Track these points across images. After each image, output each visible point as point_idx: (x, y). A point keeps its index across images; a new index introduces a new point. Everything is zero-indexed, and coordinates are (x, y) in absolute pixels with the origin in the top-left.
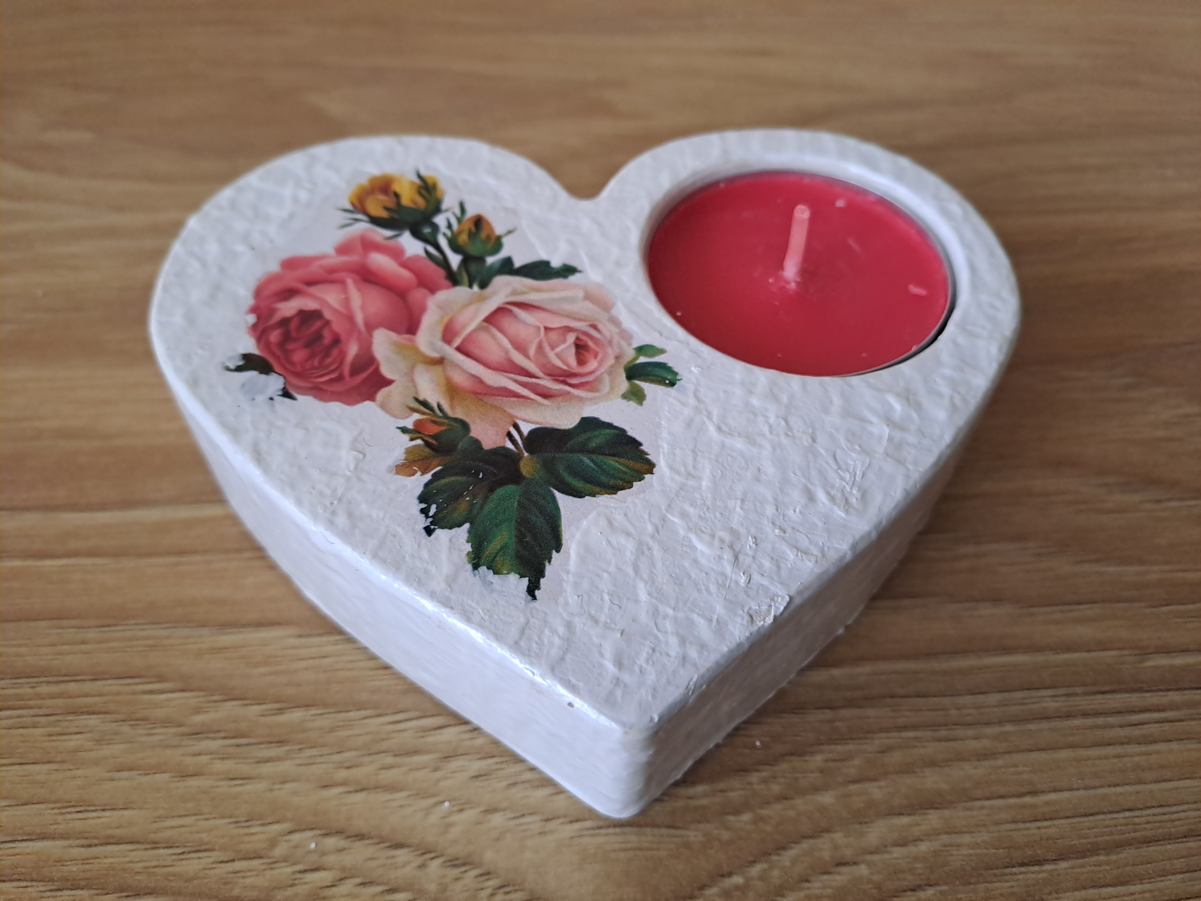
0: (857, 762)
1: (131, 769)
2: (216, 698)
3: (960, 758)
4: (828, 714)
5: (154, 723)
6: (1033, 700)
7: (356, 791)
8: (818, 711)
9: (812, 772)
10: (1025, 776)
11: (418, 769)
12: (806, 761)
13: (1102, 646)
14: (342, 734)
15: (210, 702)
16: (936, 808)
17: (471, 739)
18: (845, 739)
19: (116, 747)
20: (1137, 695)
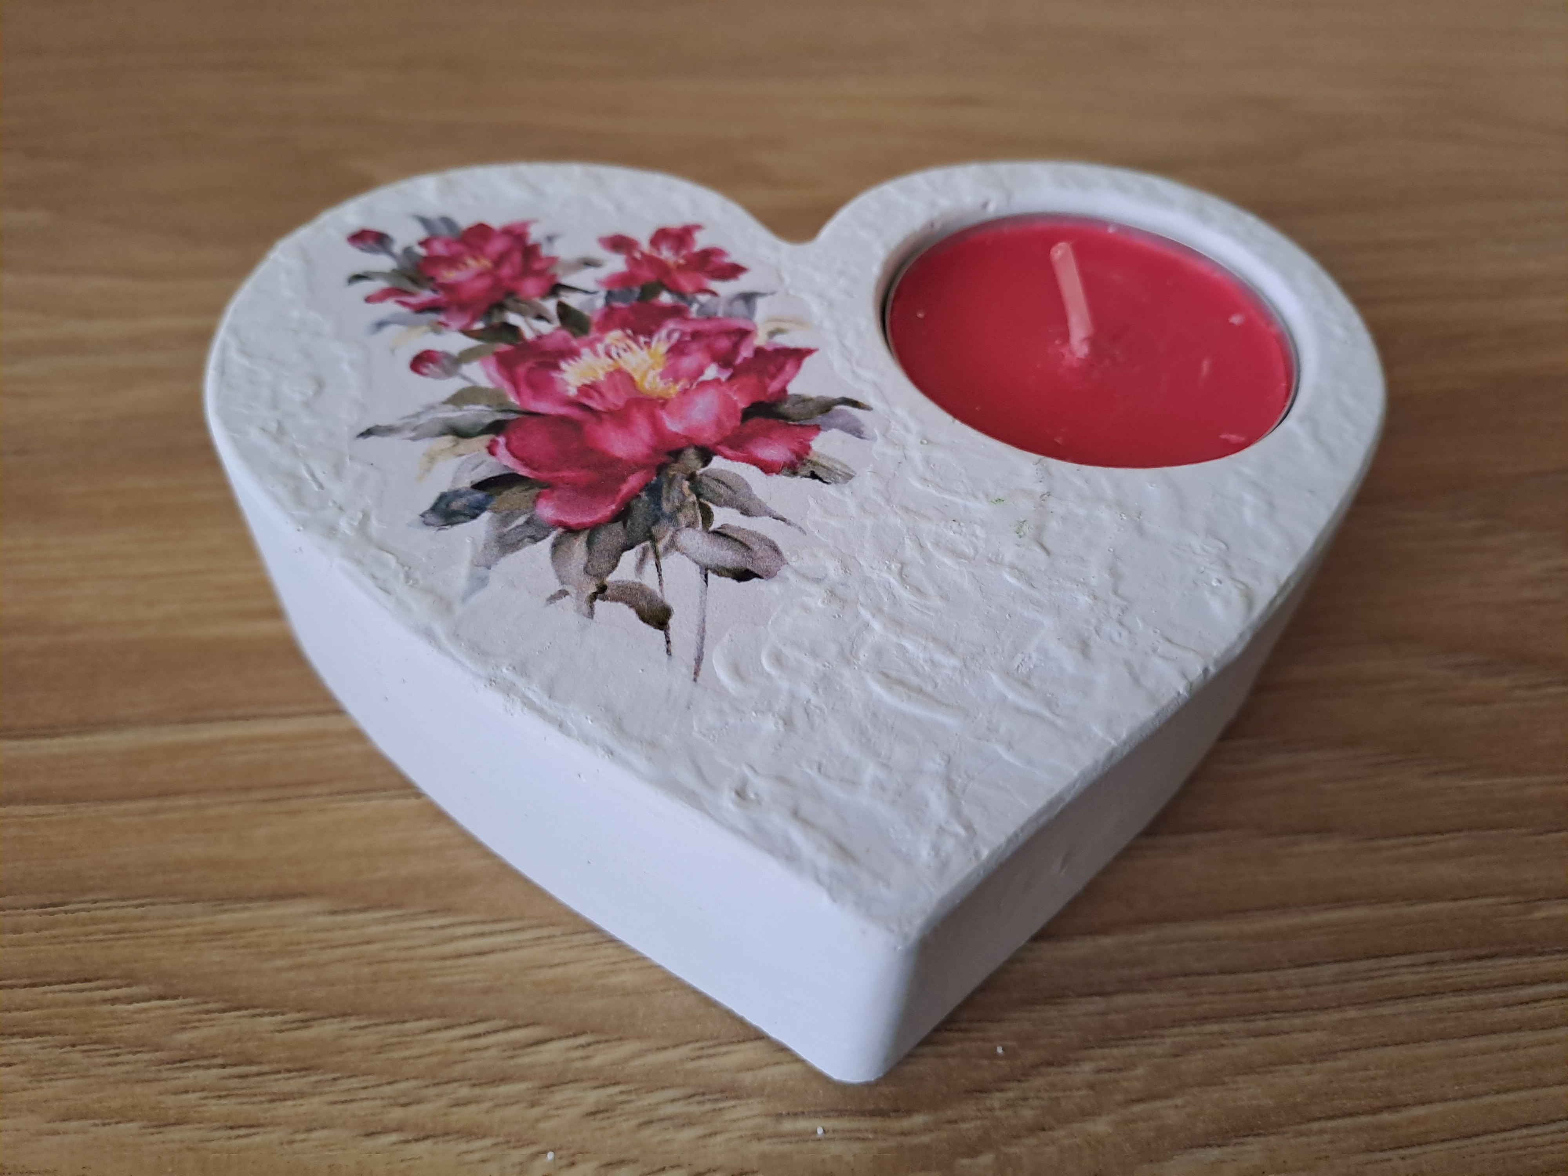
0: (1140, 1071)
1: (83, 1117)
2: (211, 1006)
3: (1287, 1060)
4: (1097, 1004)
5: (119, 1048)
6: (1383, 973)
7: (416, 1140)
8: (1083, 1000)
9: (1078, 1089)
10: (1379, 1083)
11: (506, 1105)
12: (1069, 1073)
13: (1473, 891)
14: (395, 1055)
15: (200, 1012)
16: (1258, 1135)
17: (583, 1058)
18: (1123, 1039)
19: (60, 1083)
20: (1526, 960)
